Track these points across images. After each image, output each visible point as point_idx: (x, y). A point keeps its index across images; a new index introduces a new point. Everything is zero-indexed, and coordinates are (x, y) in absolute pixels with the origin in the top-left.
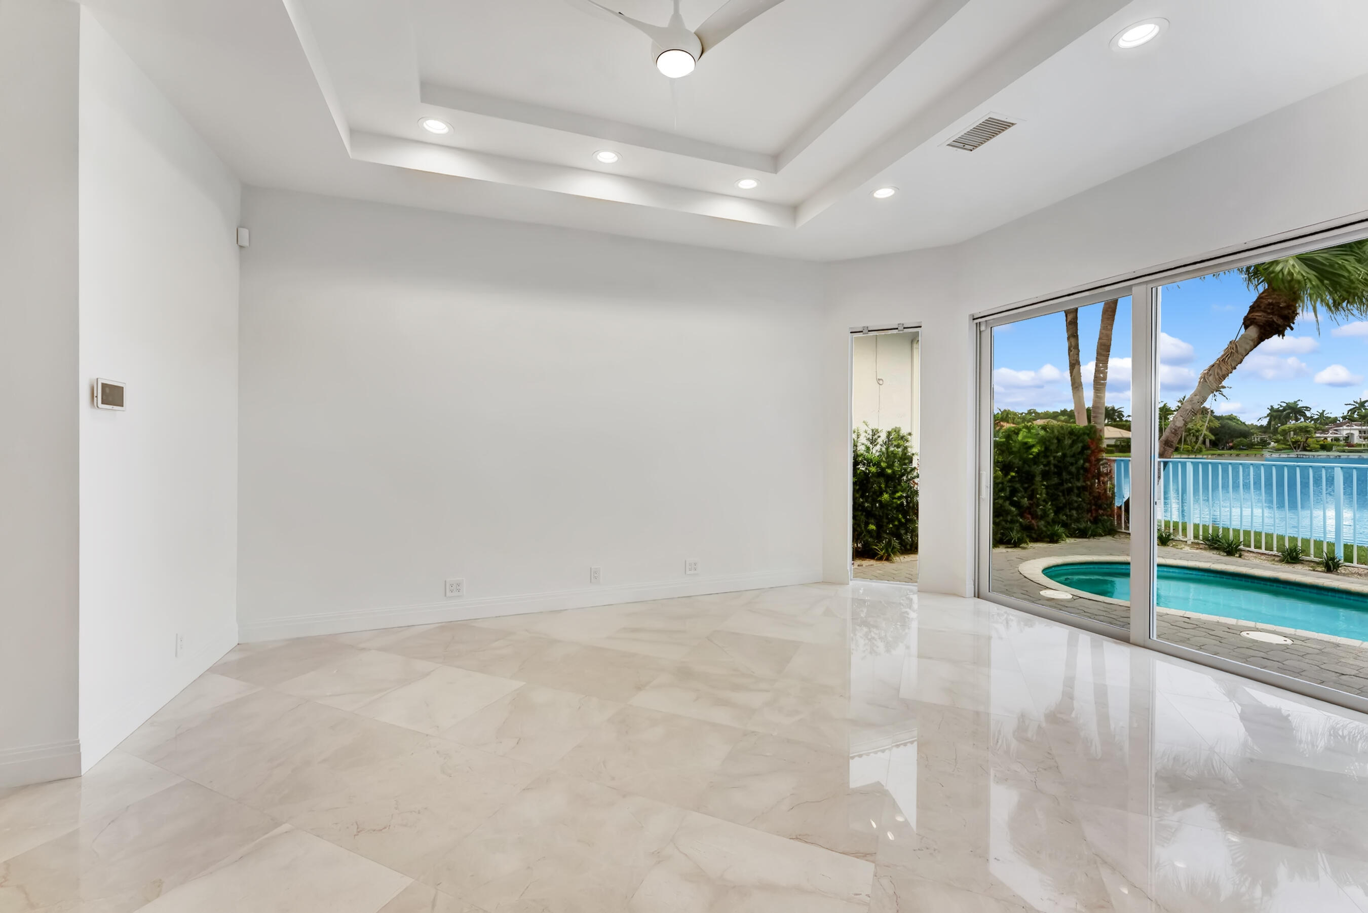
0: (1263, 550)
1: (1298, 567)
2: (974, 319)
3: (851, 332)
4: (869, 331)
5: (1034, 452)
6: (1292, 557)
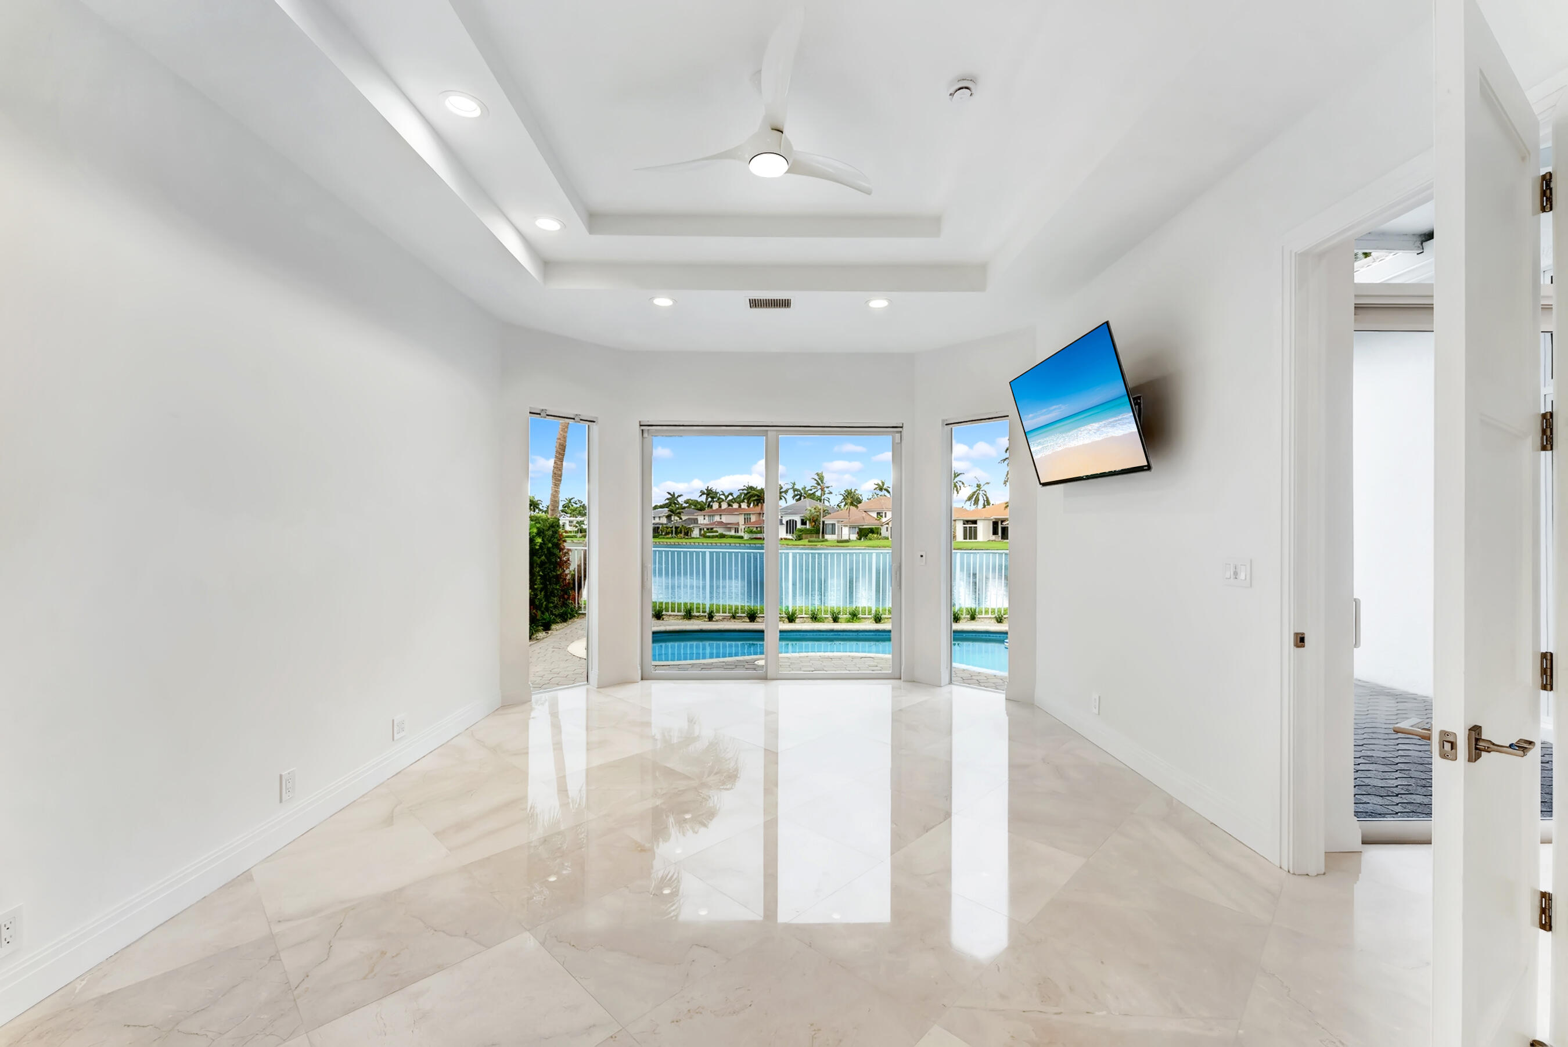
0: (676, 613)
1: (692, 621)
2: (641, 425)
3: (530, 413)
4: (547, 415)
5: (538, 543)
6: (689, 615)
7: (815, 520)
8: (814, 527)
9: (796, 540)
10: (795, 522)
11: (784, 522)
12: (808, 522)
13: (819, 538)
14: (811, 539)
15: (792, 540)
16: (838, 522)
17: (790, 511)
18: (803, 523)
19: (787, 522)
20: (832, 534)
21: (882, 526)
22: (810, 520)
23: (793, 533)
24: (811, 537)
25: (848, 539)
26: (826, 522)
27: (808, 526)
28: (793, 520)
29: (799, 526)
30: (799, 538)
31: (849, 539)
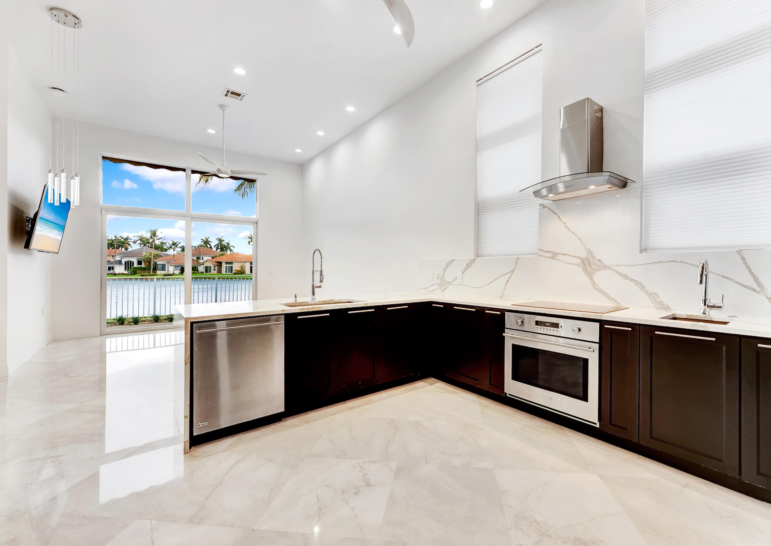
7: (148, 261)
8: (148, 266)
9: (131, 274)
10: (132, 263)
11: (123, 262)
12: (143, 262)
13: (150, 273)
14: (144, 274)
15: (128, 274)
16: (168, 262)
17: (128, 255)
18: (140, 263)
19: (126, 262)
20: (163, 270)
21: (200, 265)
22: (144, 261)
23: (128, 270)
24: (143, 273)
25: (172, 273)
26: (157, 263)
27: (143, 266)
28: (131, 261)
29: (136, 265)
30: (134, 273)
31: (174, 273)
